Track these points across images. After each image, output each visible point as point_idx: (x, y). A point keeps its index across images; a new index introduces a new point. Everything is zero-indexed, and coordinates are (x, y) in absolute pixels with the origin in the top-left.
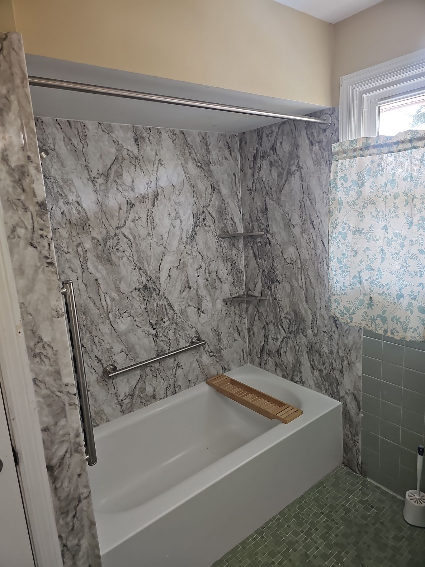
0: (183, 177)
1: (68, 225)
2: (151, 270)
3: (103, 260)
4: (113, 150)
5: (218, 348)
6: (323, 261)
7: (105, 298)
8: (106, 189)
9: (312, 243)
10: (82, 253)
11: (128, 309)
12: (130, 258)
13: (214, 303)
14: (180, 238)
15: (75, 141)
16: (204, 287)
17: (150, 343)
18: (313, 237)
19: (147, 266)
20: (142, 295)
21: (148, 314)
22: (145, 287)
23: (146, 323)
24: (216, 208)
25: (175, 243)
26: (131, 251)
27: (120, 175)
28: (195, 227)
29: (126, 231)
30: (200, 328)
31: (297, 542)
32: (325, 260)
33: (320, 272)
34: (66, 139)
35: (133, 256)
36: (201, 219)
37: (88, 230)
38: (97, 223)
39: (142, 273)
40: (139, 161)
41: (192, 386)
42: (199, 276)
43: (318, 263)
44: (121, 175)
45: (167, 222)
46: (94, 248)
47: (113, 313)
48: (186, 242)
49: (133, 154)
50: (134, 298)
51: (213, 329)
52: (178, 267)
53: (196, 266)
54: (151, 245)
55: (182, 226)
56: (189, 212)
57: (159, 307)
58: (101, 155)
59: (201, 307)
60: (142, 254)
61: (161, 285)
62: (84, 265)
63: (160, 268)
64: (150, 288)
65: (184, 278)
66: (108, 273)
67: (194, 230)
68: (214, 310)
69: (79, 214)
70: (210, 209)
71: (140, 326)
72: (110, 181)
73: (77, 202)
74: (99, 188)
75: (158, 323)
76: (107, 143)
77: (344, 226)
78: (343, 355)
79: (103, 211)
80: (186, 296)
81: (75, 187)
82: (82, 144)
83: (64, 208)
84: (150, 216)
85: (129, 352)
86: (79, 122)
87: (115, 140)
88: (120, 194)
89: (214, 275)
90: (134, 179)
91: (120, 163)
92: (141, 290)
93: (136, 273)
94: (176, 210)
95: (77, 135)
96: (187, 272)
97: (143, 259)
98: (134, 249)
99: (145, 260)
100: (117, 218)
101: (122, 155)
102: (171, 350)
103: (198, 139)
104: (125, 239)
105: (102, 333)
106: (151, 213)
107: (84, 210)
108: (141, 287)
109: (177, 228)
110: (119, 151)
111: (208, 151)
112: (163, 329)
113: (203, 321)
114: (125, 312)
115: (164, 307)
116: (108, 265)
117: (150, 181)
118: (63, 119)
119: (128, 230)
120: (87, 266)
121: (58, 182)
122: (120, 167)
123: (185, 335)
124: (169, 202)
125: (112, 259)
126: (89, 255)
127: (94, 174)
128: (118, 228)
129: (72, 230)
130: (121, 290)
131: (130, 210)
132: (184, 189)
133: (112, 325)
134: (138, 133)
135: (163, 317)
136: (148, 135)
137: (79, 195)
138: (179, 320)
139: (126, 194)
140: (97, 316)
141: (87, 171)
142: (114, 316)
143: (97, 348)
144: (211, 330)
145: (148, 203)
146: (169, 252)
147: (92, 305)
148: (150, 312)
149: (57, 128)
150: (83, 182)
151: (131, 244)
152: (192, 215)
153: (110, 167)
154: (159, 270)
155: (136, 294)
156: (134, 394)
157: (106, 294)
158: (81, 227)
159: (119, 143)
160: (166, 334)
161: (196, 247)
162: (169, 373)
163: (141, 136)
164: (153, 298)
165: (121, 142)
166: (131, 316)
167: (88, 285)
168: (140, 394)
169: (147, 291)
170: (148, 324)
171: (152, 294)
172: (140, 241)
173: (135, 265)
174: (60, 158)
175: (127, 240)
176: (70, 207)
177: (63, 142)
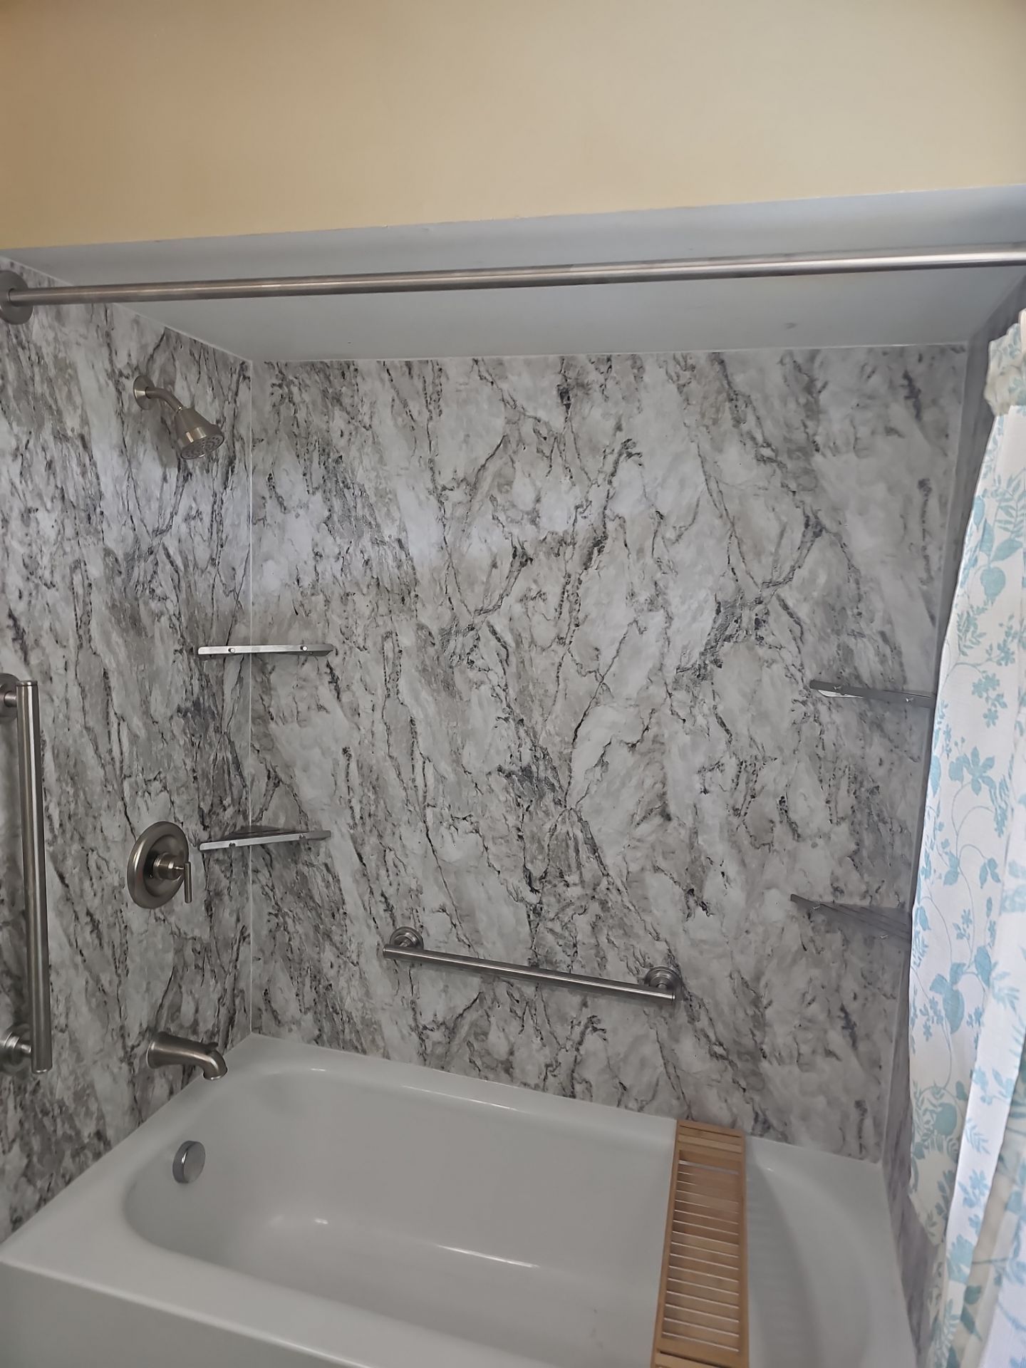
0: (700, 489)
1: (374, 590)
2: (551, 731)
3: (433, 679)
4: (499, 424)
5: (749, 1043)
7: (424, 769)
8: (467, 516)
10: (391, 655)
11: (472, 814)
12: (497, 689)
13: (755, 892)
14: (659, 666)
15: (415, 407)
16: (721, 832)
17: (518, 921)
19: (540, 720)
20: (513, 789)
21: (522, 845)
22: (527, 772)
23: (515, 867)
24: (815, 594)
25: (635, 679)
26: (505, 673)
27: (505, 484)
28: (717, 641)
29: (500, 623)
30: (684, 953)
34: (397, 401)
35: (506, 685)
36: (745, 619)
37: (413, 607)
38: (434, 594)
39: (522, 733)
40: (562, 447)
41: (631, 1109)
42: (705, 791)
44: (510, 483)
45: (621, 614)
46: (419, 649)
47: (437, 810)
48: (676, 681)
49: (550, 430)
50: (492, 791)
51: (737, 977)
52: (634, 745)
53: (699, 760)
54: (561, 669)
55: (670, 632)
56: (702, 594)
57: (557, 839)
58: (468, 436)
59: (701, 890)
60: (531, 687)
61: (572, 781)
62: (391, 681)
63: (576, 735)
64: (538, 780)
65: (649, 782)
66: (439, 713)
67: (710, 648)
68: (753, 916)
69: (399, 567)
70: (787, 593)
71: (498, 867)
72: (479, 497)
73: (399, 541)
74: (452, 514)
75: (547, 879)
76: (486, 406)
79: (451, 568)
80: (652, 838)
81: (399, 508)
82: (430, 411)
83: (371, 552)
84: (570, 593)
85: (461, 918)
86: (430, 363)
87: (507, 397)
88: (498, 531)
89: (769, 806)
90: (542, 494)
91: (510, 452)
92: (514, 777)
93: (508, 729)
94: (656, 583)
95: (422, 393)
96: (663, 768)
97: (533, 701)
98: (512, 669)
99: (537, 702)
100: (482, 588)
101: (520, 433)
102: (577, 969)
103: (776, 377)
104: (494, 642)
105: (404, 846)
106: (577, 584)
107: (411, 559)
108: (514, 768)
109: (652, 636)
110: (514, 423)
111: (813, 411)
112: (559, 902)
113: (701, 935)
114: (464, 819)
115: (571, 843)
116: (443, 694)
117: (587, 500)
118: (396, 361)
119: (506, 621)
120: (397, 686)
121: (368, 497)
122: (510, 463)
123: (627, 949)
124: (638, 559)
125: (454, 681)
126: (404, 661)
127: (445, 479)
128: (481, 611)
129: (380, 602)
130: (464, 763)
131: (520, 570)
132: (695, 528)
133: (430, 837)
134: (571, 374)
135: (565, 869)
136: (601, 378)
137: (405, 526)
138: (613, 896)
139: (516, 531)
140: (399, 805)
141: (430, 473)
142: (436, 817)
143: (388, 876)
144: (727, 974)
145: (572, 558)
146: (613, 697)
147: (392, 775)
148: (530, 842)
149: (382, 380)
150: (418, 497)
151: (508, 656)
152: (715, 607)
153: (483, 463)
154: (574, 740)
155: (499, 782)
156: (455, 1030)
157: (427, 759)
158: (398, 598)
159: (517, 403)
160: (566, 920)
161: (710, 701)
162: (561, 1031)
163: (579, 381)
164: (544, 809)
165: (521, 402)
166: (477, 832)
167: (392, 728)
168: (472, 1039)
169: (529, 784)
170: (520, 872)
171: (541, 797)
172: (533, 654)
173: (508, 709)
174: (379, 443)
175: (499, 644)
176: (382, 552)
177: (389, 409)
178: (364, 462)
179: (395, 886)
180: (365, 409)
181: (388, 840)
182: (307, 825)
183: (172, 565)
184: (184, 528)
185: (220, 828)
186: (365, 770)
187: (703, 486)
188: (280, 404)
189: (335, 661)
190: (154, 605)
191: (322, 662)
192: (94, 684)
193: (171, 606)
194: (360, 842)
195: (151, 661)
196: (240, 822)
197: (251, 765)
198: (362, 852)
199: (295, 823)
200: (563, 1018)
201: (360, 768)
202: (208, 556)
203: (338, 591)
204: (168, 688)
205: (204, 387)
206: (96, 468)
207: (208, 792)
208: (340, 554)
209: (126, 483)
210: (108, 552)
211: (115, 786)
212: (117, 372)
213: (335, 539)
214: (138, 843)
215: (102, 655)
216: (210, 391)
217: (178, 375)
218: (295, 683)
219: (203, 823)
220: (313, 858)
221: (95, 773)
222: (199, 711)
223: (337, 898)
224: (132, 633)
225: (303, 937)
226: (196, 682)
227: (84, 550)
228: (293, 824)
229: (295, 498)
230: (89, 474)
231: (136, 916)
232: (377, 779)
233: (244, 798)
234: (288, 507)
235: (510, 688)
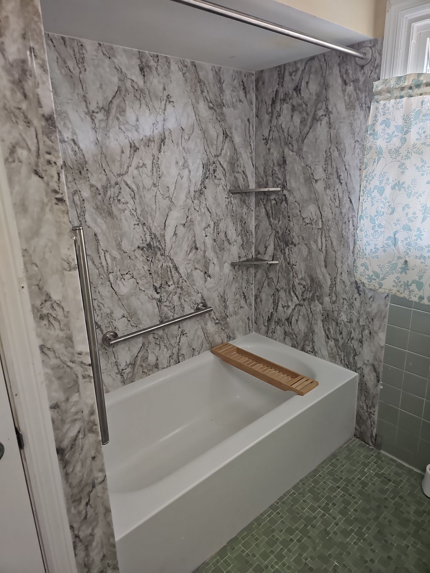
2: (155, 225)
3: (102, 212)
4: (115, 80)
5: (224, 315)
6: (349, 221)
7: (105, 256)
8: (107, 127)
9: (337, 200)
10: (78, 203)
11: (130, 270)
12: (132, 211)
13: (221, 267)
14: (188, 191)
15: (71, 64)
16: (211, 249)
17: (154, 308)
18: (338, 194)
19: (151, 221)
20: (145, 255)
21: (151, 276)
22: (149, 245)
23: (150, 286)
24: (227, 159)
25: (183, 197)
26: (134, 204)
27: (123, 111)
28: (204, 179)
29: (129, 180)
30: (206, 294)
31: (315, 518)
32: (351, 219)
33: (345, 233)
34: (60, 60)
35: (136, 209)
36: (211, 170)
37: (86, 176)
38: (96, 168)
39: (145, 229)
40: (144, 96)
41: (197, 355)
42: (206, 236)
43: (343, 223)
44: (124, 111)
45: (174, 171)
46: (93, 197)
47: (114, 274)
48: (194, 197)
49: (138, 87)
50: (136, 258)
51: (219, 295)
52: (184, 224)
53: (204, 225)
54: (156, 198)
55: (190, 177)
56: (198, 161)
57: (163, 270)
58: (101, 85)
59: (208, 271)
60: (146, 208)
61: (166, 245)
62: (81, 216)
63: (165, 225)
64: (154, 248)
65: (190, 237)
66: (108, 228)
67: (203, 182)
68: (222, 274)
69: (75, 155)
70: (221, 159)
71: (143, 289)
72: (111, 117)
73: (73, 140)
74: (99, 126)
75: (162, 286)
76: (108, 70)
77: (381, 179)
78: (364, 324)
79: (102, 154)
80: (193, 258)
81: (70, 122)
82: (79, 68)
84: (155, 163)
85: (131, 317)
86: (75, 40)
87: (117, 67)
88: (122, 135)
89: (222, 235)
90: (139, 117)
91: (123, 96)
92: (144, 249)
93: (139, 229)
94: (184, 158)
95: (73, 57)
96: (194, 231)
97: (147, 214)
98: (137, 201)
99: (149, 214)
100: (119, 163)
101: (126, 87)
102: (176, 316)
103: (211, 75)
104: (128, 189)
105: (101, 296)
106: (157, 159)
107: (81, 150)
108: (144, 245)
109: (185, 179)
110: (122, 81)
111: (221, 90)
112: (167, 294)
113: (210, 286)
114: (127, 274)
115: (169, 269)
116: (109, 218)
117: (157, 121)
118: (56, 35)
119: (131, 179)
120: (85, 218)
122: (123, 101)
123: (190, 301)
124: (177, 148)
125: (113, 211)
126: (87, 205)
127: (93, 107)
128: (120, 175)
129: (68, 175)
130: (123, 248)
131: (134, 154)
132: (194, 134)
133: (113, 287)
134: (144, 60)
135: (167, 280)
136: (155, 64)
137: (75, 131)
138: (184, 284)
139: (130, 135)
140: (97, 277)
141: (85, 103)
142: (115, 277)
143: (96, 312)
144: (217, 296)
145: (154, 147)
146: (176, 206)
148: (154, 274)
149: (49, 45)
150: (80, 116)
151: (135, 195)
152: (202, 165)
153: (111, 100)
154: (165, 227)
155: (139, 253)
156: (135, 363)
157: (106, 252)
158: (77, 171)
160: (170, 299)
161: (204, 202)
162: (173, 341)
163: (147, 64)
164: (157, 259)
165: (124, 70)
166: (133, 277)
168: (142, 363)
169: (151, 250)
170: (152, 288)
171: (156, 254)
172: (145, 192)
173: (138, 219)
175: (130, 190)
176: (64, 147)
177: (56, 63)
179: (100, 316)
187: (194, 118)
235: (137, 210)
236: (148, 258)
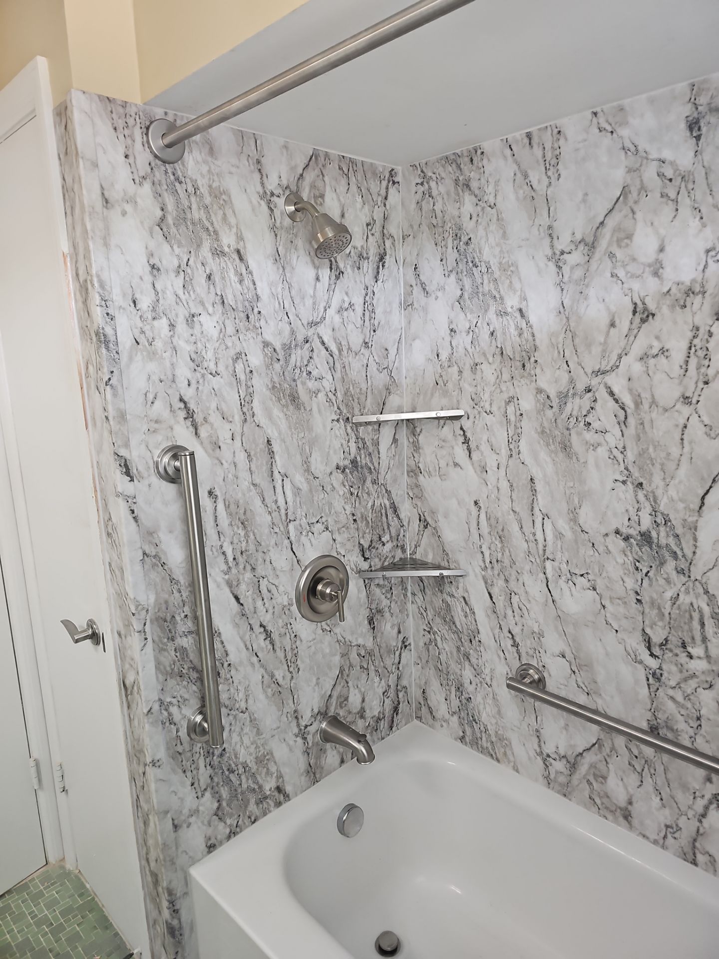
1: (498, 359)
3: (551, 441)
4: (619, 175)
7: (543, 525)
8: (585, 278)
10: (512, 418)
11: (589, 572)
12: (615, 451)
15: (535, 176)
17: (636, 682)
19: (661, 484)
20: (631, 552)
21: (641, 609)
23: (633, 629)
26: (623, 435)
27: (625, 237)
29: (617, 383)
34: (519, 175)
35: (624, 447)
37: (533, 372)
38: (553, 359)
39: (641, 496)
44: (630, 237)
46: (538, 412)
47: (556, 564)
49: (677, 170)
50: (608, 552)
54: (686, 431)
57: (679, 609)
58: (586, 194)
60: (651, 450)
61: (697, 551)
62: (513, 442)
63: (702, 504)
64: (659, 546)
66: (557, 474)
69: (520, 335)
71: (615, 626)
72: (597, 255)
73: (521, 310)
74: (570, 277)
75: (668, 646)
76: (605, 159)
79: (568, 332)
81: (520, 279)
82: (549, 177)
83: (496, 323)
84: (698, 347)
85: (580, 667)
86: (549, 129)
87: (628, 144)
88: (616, 288)
90: (667, 242)
91: (631, 204)
92: (632, 540)
93: (627, 492)
95: (541, 160)
97: (653, 465)
98: (631, 431)
99: (658, 466)
100: (600, 349)
101: (642, 181)
104: (611, 403)
105: (526, 592)
106: (706, 336)
107: (531, 327)
108: (632, 532)
110: (635, 171)
112: (682, 671)
114: (582, 575)
115: (696, 616)
116: (561, 455)
118: (519, 134)
119: (625, 382)
120: (519, 446)
121: (493, 272)
122: (631, 215)
125: (571, 444)
126: (525, 423)
127: (563, 243)
128: (598, 373)
129: (504, 369)
130: (581, 522)
131: (640, 327)
133: (550, 588)
134: (703, 99)
135: (688, 640)
137: (525, 295)
139: (636, 285)
140: (522, 555)
141: (549, 240)
142: (555, 570)
143: (514, 616)
145: (701, 308)
147: (515, 527)
148: (650, 608)
149: (505, 157)
150: (537, 265)
151: (626, 418)
153: (602, 219)
154: (700, 508)
155: (616, 544)
156: (576, 766)
157: (546, 516)
158: (519, 364)
159: (640, 148)
160: (689, 691)
162: (684, 799)
164: (665, 576)
165: (644, 145)
166: (594, 589)
167: (514, 485)
168: (591, 779)
169: (648, 549)
170: (638, 635)
171: (662, 563)
172: (654, 415)
173: (626, 472)
174: (503, 220)
175: (617, 405)
176: (505, 322)
177: (511, 184)
178: (490, 240)
179: (520, 627)
180: (490, 189)
181: (513, 585)
182: (448, 562)
183: (327, 350)
184: (337, 319)
185: (380, 560)
186: (493, 521)
188: (422, 200)
189: (467, 424)
190: (311, 384)
191: (457, 424)
192: (259, 450)
193: (327, 384)
194: (490, 583)
195: (310, 429)
196: (399, 554)
197: (406, 510)
198: (491, 592)
199: (440, 560)
200: (685, 787)
201: (488, 519)
202: (362, 341)
203: (469, 362)
204: (327, 450)
205: (354, 196)
206: (252, 275)
207: (367, 531)
208: (470, 328)
209: (281, 285)
210: (266, 344)
211: (282, 529)
212: (269, 193)
213: (466, 315)
214: (304, 571)
215: (264, 426)
216: (359, 199)
217: (328, 188)
218: (436, 443)
219: (363, 556)
220: (454, 591)
221: (262, 518)
222: (356, 467)
223: (473, 627)
224: (291, 408)
225: (448, 654)
226: (353, 445)
227: (244, 344)
228: (438, 560)
229: (434, 282)
230: (246, 281)
231: (304, 628)
232: (503, 530)
233: (401, 535)
234: (430, 292)
235: (627, 450)
236: (637, 564)
